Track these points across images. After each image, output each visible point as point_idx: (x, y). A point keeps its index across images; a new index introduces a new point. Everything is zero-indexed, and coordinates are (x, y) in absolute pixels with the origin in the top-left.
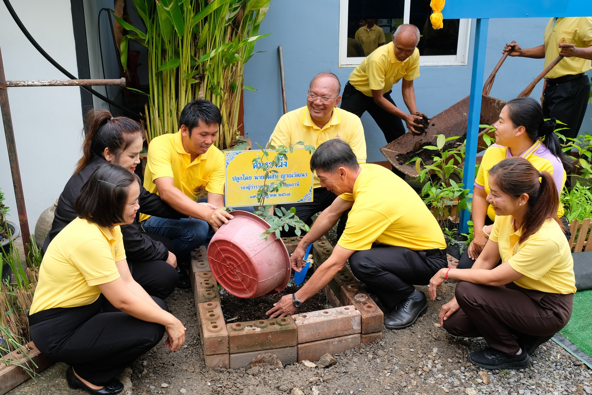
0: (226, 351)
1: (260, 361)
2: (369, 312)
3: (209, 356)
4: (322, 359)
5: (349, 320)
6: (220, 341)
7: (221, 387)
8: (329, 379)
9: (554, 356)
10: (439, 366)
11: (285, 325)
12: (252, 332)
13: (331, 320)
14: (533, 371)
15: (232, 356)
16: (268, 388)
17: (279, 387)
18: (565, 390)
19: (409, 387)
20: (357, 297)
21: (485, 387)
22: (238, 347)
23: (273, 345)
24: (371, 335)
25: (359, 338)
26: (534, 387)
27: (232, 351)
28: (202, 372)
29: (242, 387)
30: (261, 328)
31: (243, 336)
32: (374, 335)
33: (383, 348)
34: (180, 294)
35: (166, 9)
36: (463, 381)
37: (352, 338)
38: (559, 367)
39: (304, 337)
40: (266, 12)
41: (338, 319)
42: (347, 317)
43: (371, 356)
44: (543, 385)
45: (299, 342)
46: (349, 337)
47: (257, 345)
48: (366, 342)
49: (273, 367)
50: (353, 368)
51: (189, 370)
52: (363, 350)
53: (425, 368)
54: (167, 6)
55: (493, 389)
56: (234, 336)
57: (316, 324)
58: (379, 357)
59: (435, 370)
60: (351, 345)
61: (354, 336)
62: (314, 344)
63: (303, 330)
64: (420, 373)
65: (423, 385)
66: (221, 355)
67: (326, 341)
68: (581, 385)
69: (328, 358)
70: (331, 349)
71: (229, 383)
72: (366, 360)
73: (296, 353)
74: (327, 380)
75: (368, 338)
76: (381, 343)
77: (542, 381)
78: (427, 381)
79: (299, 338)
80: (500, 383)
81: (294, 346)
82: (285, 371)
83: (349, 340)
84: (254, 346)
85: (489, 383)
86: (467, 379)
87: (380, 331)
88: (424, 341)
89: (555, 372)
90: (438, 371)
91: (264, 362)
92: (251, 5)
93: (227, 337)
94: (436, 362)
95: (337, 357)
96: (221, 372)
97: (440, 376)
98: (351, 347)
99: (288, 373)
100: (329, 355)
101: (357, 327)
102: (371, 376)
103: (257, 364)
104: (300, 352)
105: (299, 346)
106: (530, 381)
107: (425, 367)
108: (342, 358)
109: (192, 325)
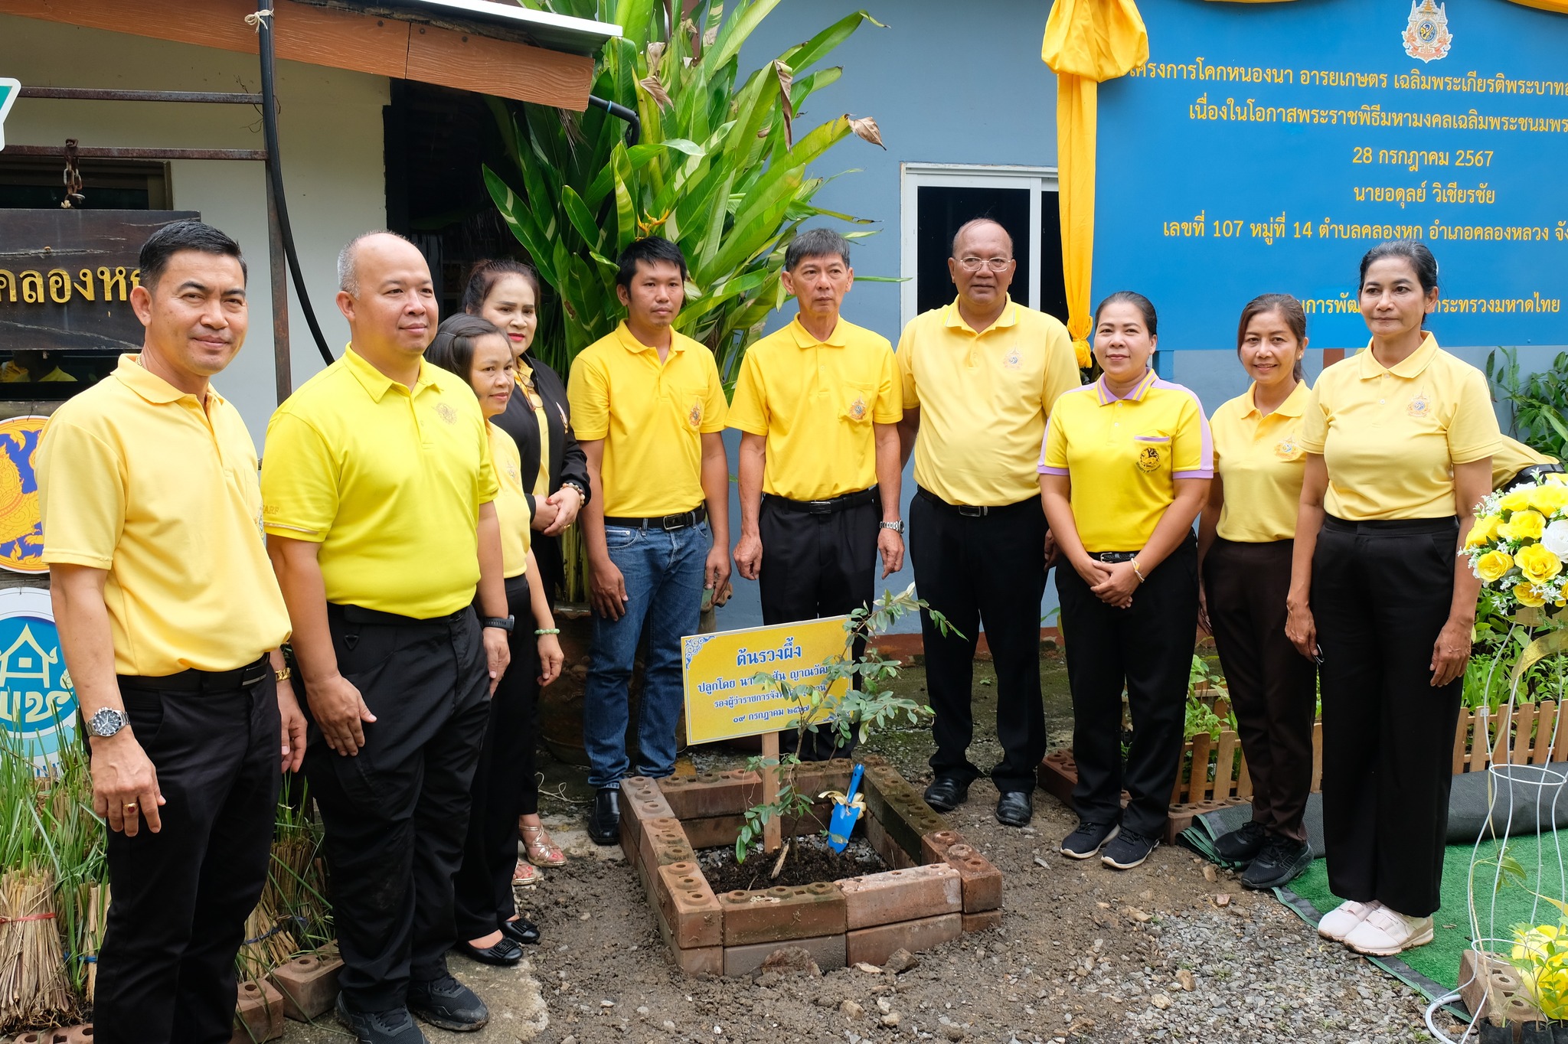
0: (718, 941)
1: (778, 963)
2: (975, 871)
3: (687, 951)
4: (893, 958)
5: (939, 884)
6: (707, 920)
7: (712, 1003)
8: (907, 988)
9: (1312, 949)
10: (1105, 967)
11: (823, 893)
12: (764, 904)
13: (907, 886)
14: (1274, 971)
15: (728, 950)
16: (798, 1002)
17: (817, 1000)
18: (1327, 996)
19: (1052, 998)
20: (953, 850)
21: (1187, 995)
22: (739, 934)
23: (802, 931)
24: (980, 915)
25: (960, 922)
26: (1272, 993)
27: (728, 941)
28: (673, 981)
29: (751, 1003)
30: (782, 897)
31: (749, 911)
32: (985, 915)
33: (1003, 939)
34: (608, 868)
35: (585, 327)
36: (1148, 987)
37: (945, 920)
38: (1318, 964)
39: (859, 916)
40: (761, 330)
41: (919, 883)
42: (936, 880)
43: (983, 953)
44: (1288, 990)
45: (850, 927)
46: (940, 918)
47: (774, 930)
48: (971, 929)
49: (802, 973)
50: (950, 972)
51: (648, 980)
52: (967, 944)
53: (1080, 970)
54: (588, 324)
55: (1201, 997)
56: (733, 912)
57: (880, 891)
58: (997, 954)
59: (1098, 972)
60: (945, 935)
61: (949, 916)
62: (878, 932)
63: (857, 904)
64: (1071, 978)
65: (1077, 995)
66: (708, 950)
67: (898, 926)
68: (1354, 987)
69: (904, 956)
70: (907, 942)
71: (725, 996)
72: (973, 959)
73: (844, 948)
74: (903, 989)
75: (976, 922)
76: (999, 930)
77: (1288, 985)
78: (1083, 990)
79: (849, 919)
80: (1213, 989)
81: (841, 934)
82: (826, 979)
83: (941, 925)
84: (768, 931)
85: (1193, 989)
86: (1155, 985)
87: (996, 909)
88: (1078, 930)
89: (1311, 972)
90: (1104, 974)
91: (787, 964)
92: (735, 319)
93: (721, 914)
94: (1100, 960)
95: (920, 956)
96: (708, 980)
97: (1107, 981)
98: (945, 938)
99: (831, 982)
100: (904, 951)
101: (954, 900)
102: (983, 984)
103: (773, 969)
104: (852, 946)
105: (850, 934)
106: (1268, 985)
107: (1081, 968)
108: (929, 957)
109: (641, 915)
